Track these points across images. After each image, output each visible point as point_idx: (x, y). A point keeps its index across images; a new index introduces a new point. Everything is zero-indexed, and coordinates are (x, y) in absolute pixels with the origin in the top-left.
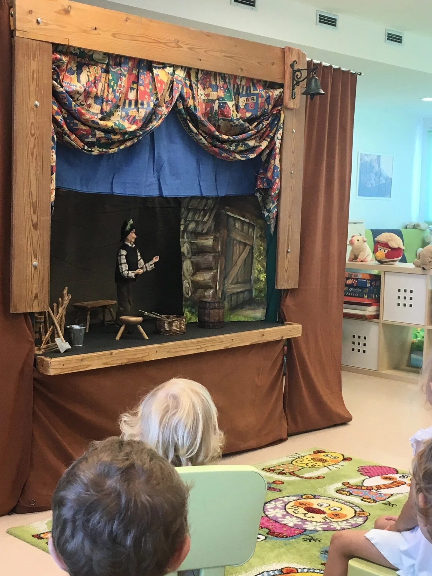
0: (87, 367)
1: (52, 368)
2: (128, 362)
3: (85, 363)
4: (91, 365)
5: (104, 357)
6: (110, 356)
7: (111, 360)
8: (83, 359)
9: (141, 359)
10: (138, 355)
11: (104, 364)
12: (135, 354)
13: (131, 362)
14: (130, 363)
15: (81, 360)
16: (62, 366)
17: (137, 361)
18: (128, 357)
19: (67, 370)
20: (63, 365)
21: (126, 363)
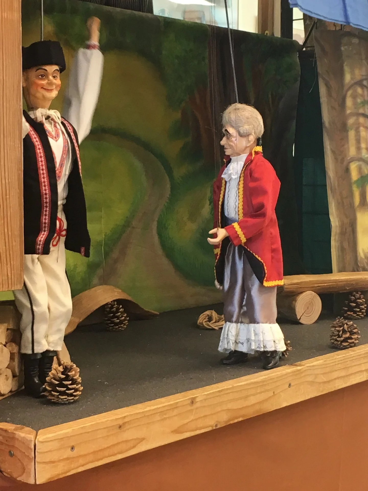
0: (134, 447)
1: (39, 463)
2: (230, 420)
3: (129, 434)
4: (143, 439)
5: (175, 412)
6: (189, 408)
7: (192, 417)
8: (124, 424)
9: (257, 407)
10: (252, 398)
11: (176, 431)
12: (246, 397)
13: (237, 418)
14: (236, 421)
15: (120, 427)
16: (68, 453)
17: (251, 413)
18: (230, 406)
19: (81, 461)
20: (73, 448)
21: (226, 422)
